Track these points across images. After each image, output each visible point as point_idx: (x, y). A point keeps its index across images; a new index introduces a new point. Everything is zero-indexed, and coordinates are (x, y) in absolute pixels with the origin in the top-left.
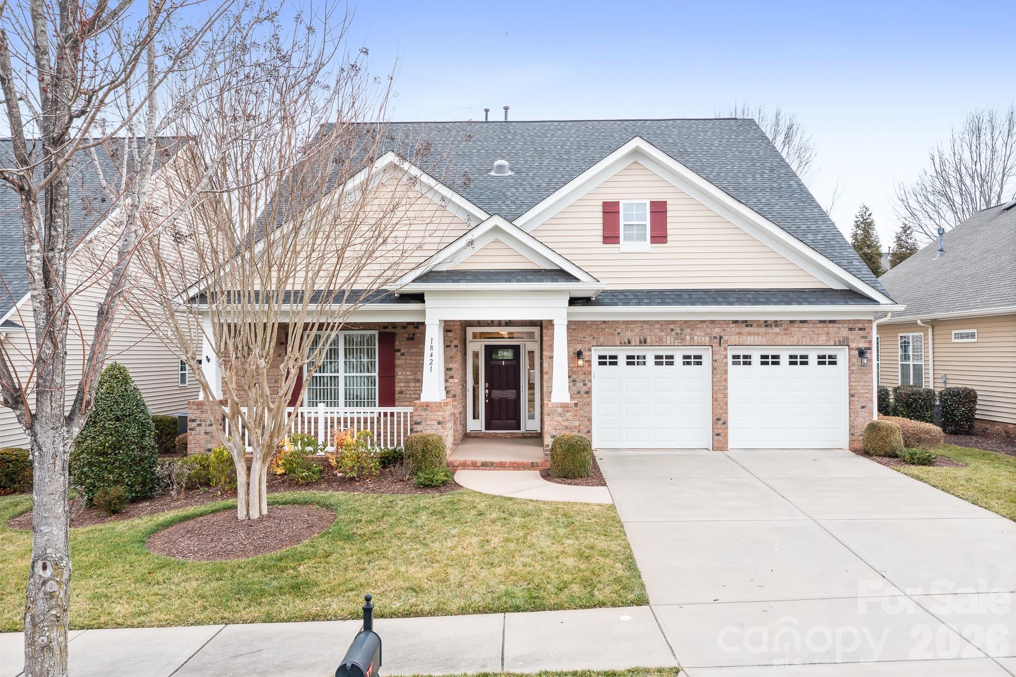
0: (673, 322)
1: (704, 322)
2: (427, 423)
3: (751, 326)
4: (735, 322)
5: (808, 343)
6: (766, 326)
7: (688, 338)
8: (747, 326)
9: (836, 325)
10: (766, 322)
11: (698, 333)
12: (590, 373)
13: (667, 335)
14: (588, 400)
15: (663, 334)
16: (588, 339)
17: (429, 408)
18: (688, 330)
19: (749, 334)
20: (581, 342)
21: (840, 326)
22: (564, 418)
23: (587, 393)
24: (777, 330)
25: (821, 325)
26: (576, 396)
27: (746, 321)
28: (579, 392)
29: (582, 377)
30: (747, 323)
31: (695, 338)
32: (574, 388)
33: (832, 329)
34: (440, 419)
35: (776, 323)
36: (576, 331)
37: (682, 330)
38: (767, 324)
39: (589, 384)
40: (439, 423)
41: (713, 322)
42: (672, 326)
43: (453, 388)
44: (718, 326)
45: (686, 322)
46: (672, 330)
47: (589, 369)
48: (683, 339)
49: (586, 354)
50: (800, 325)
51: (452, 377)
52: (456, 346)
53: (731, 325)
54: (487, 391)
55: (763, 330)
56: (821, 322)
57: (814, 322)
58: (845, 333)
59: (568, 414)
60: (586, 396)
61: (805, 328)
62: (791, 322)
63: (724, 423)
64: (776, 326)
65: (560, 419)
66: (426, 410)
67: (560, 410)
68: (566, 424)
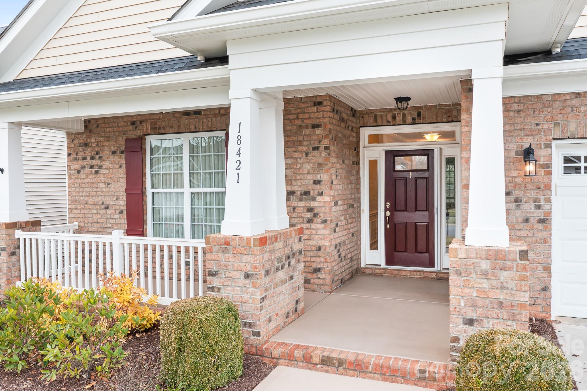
2: (228, 274)
12: (548, 186)
14: (545, 234)
16: (546, 127)
17: (230, 248)
20: (531, 133)
22: (495, 283)
23: (542, 221)
26: (522, 226)
28: (527, 220)
29: (533, 194)
32: (518, 213)
34: (249, 269)
36: (522, 114)
39: (546, 207)
40: (247, 276)
43: (323, 210)
47: (546, 180)
49: (540, 153)
51: (322, 194)
52: (326, 148)
54: (388, 212)
59: (504, 276)
60: (541, 226)
65: (485, 284)
66: (225, 251)
67: (485, 265)
68: (501, 296)
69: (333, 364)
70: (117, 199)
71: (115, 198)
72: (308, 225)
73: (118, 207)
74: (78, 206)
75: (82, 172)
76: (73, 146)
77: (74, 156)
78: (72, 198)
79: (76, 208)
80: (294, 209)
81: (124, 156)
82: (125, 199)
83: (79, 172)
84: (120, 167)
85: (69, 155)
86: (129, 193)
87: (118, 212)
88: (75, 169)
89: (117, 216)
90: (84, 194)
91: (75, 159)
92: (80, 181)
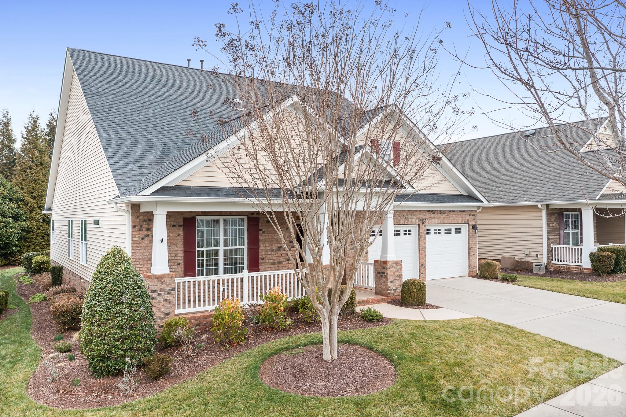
0: (404, 211)
1: (416, 211)
3: (435, 213)
4: (429, 211)
5: (455, 222)
6: (440, 213)
7: (410, 220)
8: (433, 213)
9: (465, 213)
10: (440, 211)
11: (414, 217)
13: (401, 218)
15: (400, 218)
18: (410, 216)
19: (434, 218)
21: (466, 213)
24: (444, 215)
25: (459, 213)
27: (432, 211)
30: (433, 212)
31: (413, 220)
33: (464, 215)
35: (444, 212)
37: (407, 216)
38: (441, 213)
41: (420, 211)
42: (403, 214)
44: (422, 213)
45: (409, 211)
46: (403, 216)
48: (408, 221)
50: (453, 213)
53: (427, 213)
55: (439, 215)
56: (460, 211)
57: (457, 211)
58: (468, 217)
61: (454, 215)
62: (450, 211)
63: (425, 267)
64: (444, 213)
65: (394, 271)
67: (394, 265)
70: (175, 256)
71: (174, 255)
73: (176, 261)
74: (141, 263)
75: (146, 239)
76: (138, 220)
77: (138, 227)
78: (137, 257)
80: (281, 255)
81: (181, 228)
82: (182, 255)
83: (143, 239)
84: (179, 235)
85: (134, 227)
86: (185, 252)
87: (176, 264)
88: (139, 237)
89: (176, 267)
90: (147, 254)
91: (140, 230)
92: (143, 245)
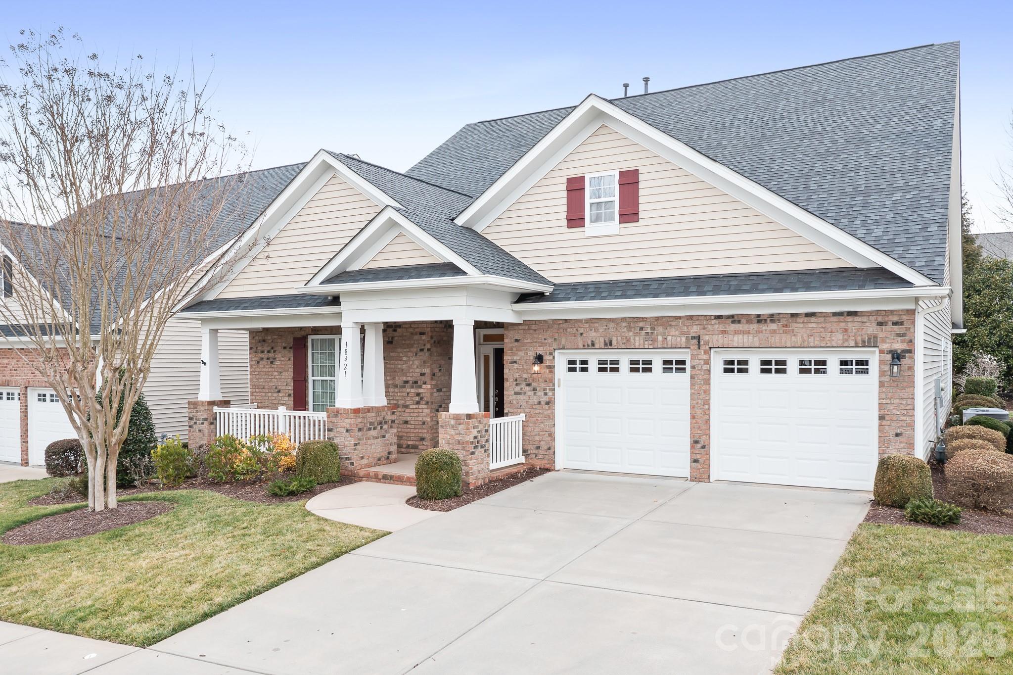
0: (643, 319)
1: (679, 318)
2: (338, 430)
3: (739, 322)
4: (719, 317)
5: (817, 343)
6: (759, 322)
7: (660, 338)
8: (733, 322)
9: (857, 319)
10: (759, 316)
11: (673, 332)
12: (552, 381)
13: (635, 335)
14: (549, 412)
15: (631, 334)
16: (549, 341)
17: (339, 415)
18: (660, 329)
19: (737, 332)
20: (542, 345)
21: (865, 319)
23: (547, 403)
24: (773, 326)
25: (835, 319)
26: (537, 406)
27: (733, 316)
28: (539, 403)
29: (543, 385)
30: (734, 319)
31: (669, 338)
32: (535, 397)
33: (852, 324)
34: (348, 426)
35: (773, 318)
36: (537, 332)
37: (653, 328)
38: (760, 319)
39: (550, 394)
40: (347, 431)
41: (690, 318)
42: (641, 324)
43: (426, 395)
44: (697, 322)
45: (657, 318)
46: (641, 329)
47: (550, 376)
48: (655, 340)
49: (547, 358)
50: (806, 319)
51: (425, 383)
52: (428, 350)
53: (713, 322)
54: (497, 398)
55: (754, 326)
56: (835, 314)
57: (824, 315)
58: (871, 329)
59: (460, 427)
60: (547, 407)
61: (813, 324)
62: (793, 315)
63: (703, 447)
64: (772, 321)
65: (453, 432)
66: (336, 416)
67: (453, 422)
68: (459, 438)
69: (388, 479)
70: (286, 385)
72: (416, 406)
73: (287, 391)
74: (257, 390)
75: (261, 363)
76: (254, 341)
77: (254, 350)
78: (253, 384)
79: (256, 392)
80: (408, 394)
81: (292, 351)
82: (292, 385)
83: (258, 362)
84: (289, 360)
85: (251, 348)
86: (295, 381)
87: (287, 395)
88: (255, 361)
89: (287, 398)
90: (262, 380)
91: (256, 352)
92: (258, 370)
